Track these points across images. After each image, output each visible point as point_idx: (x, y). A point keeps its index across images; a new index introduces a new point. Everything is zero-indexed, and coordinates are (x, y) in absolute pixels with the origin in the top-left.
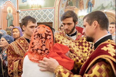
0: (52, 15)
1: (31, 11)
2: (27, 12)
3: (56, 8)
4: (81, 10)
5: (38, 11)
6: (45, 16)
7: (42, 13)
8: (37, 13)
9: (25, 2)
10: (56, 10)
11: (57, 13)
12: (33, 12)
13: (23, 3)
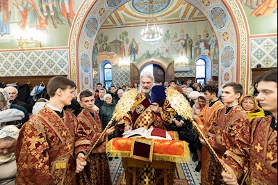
0: (64, 61)
1: (22, 53)
2: (11, 54)
3: (71, 48)
4: (122, 57)
5: (37, 54)
6: (51, 64)
7: (44, 58)
8: (33, 58)
9: (5, 34)
10: (72, 53)
11: (75, 58)
12: (25, 56)
13: (2, 35)
